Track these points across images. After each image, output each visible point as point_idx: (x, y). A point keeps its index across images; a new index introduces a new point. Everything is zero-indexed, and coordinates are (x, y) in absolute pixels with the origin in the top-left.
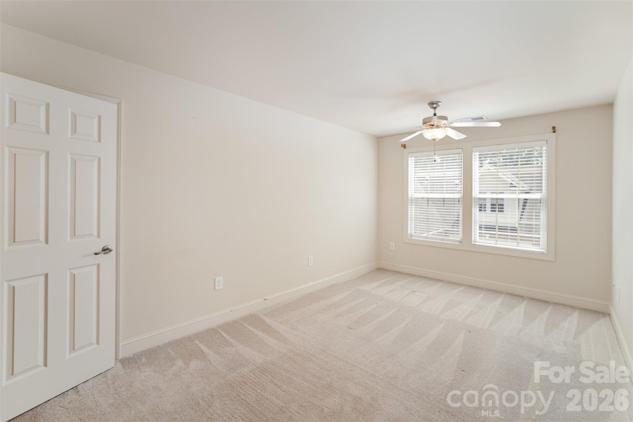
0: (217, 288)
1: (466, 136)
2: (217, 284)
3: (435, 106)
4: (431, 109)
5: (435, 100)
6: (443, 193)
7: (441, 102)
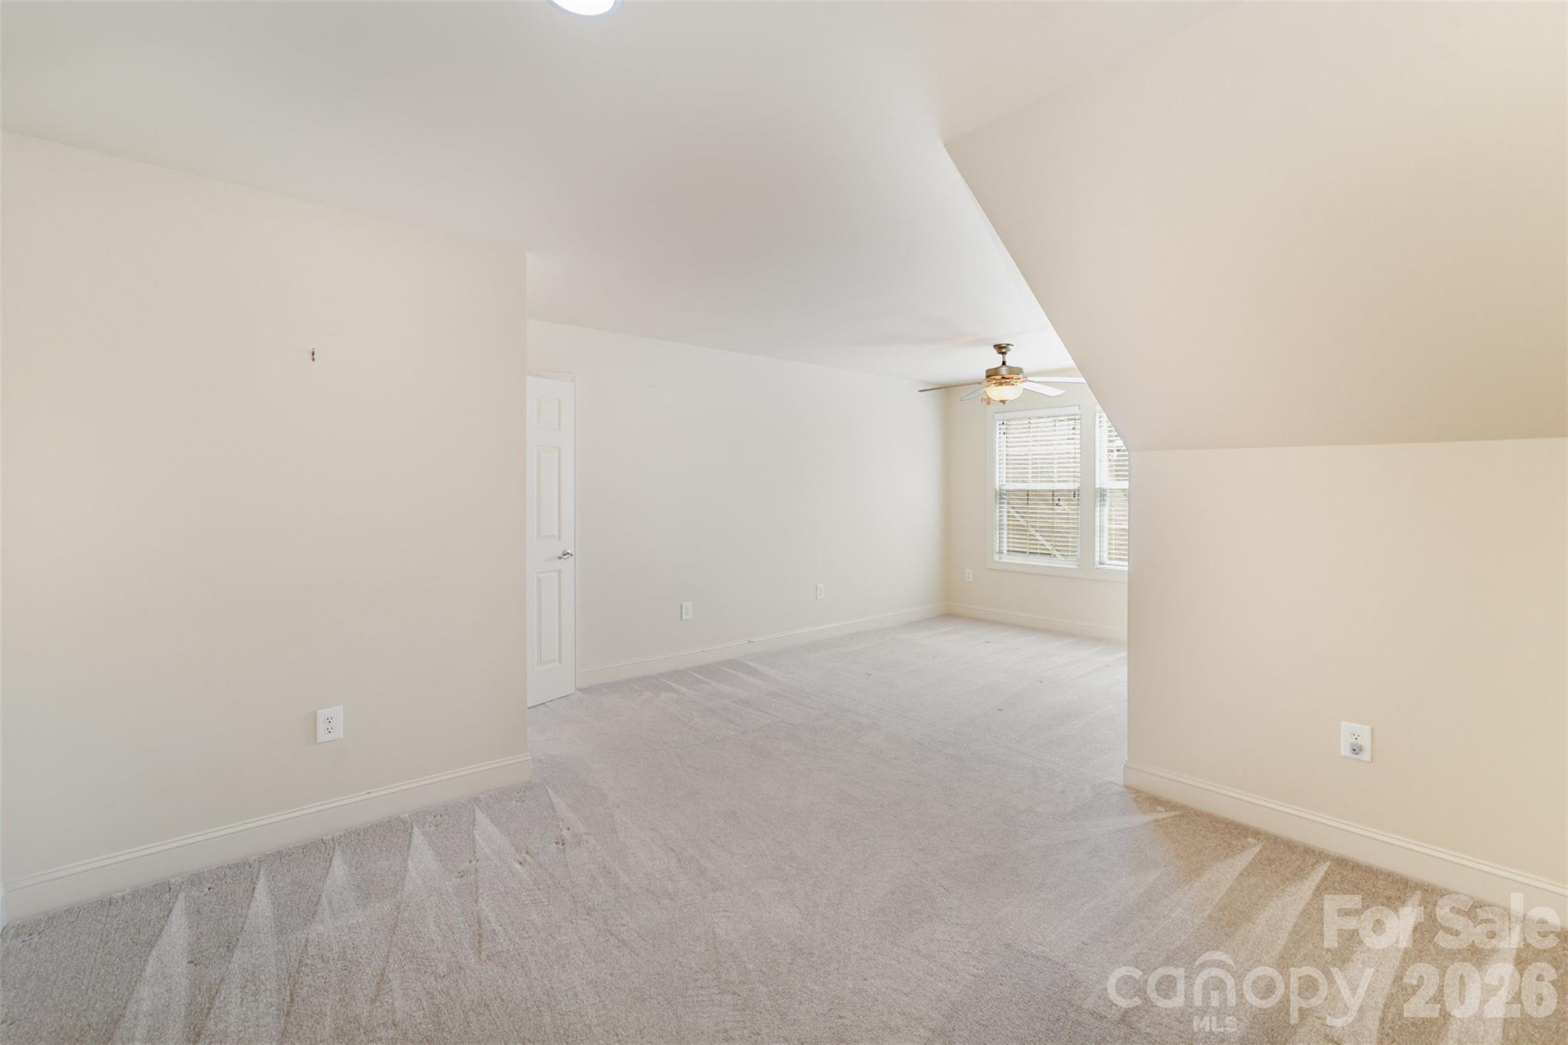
0: (684, 617)
1: (1063, 392)
2: (684, 611)
3: (1004, 350)
4: (998, 355)
5: (1003, 341)
6: (1053, 482)
7: (1012, 345)
